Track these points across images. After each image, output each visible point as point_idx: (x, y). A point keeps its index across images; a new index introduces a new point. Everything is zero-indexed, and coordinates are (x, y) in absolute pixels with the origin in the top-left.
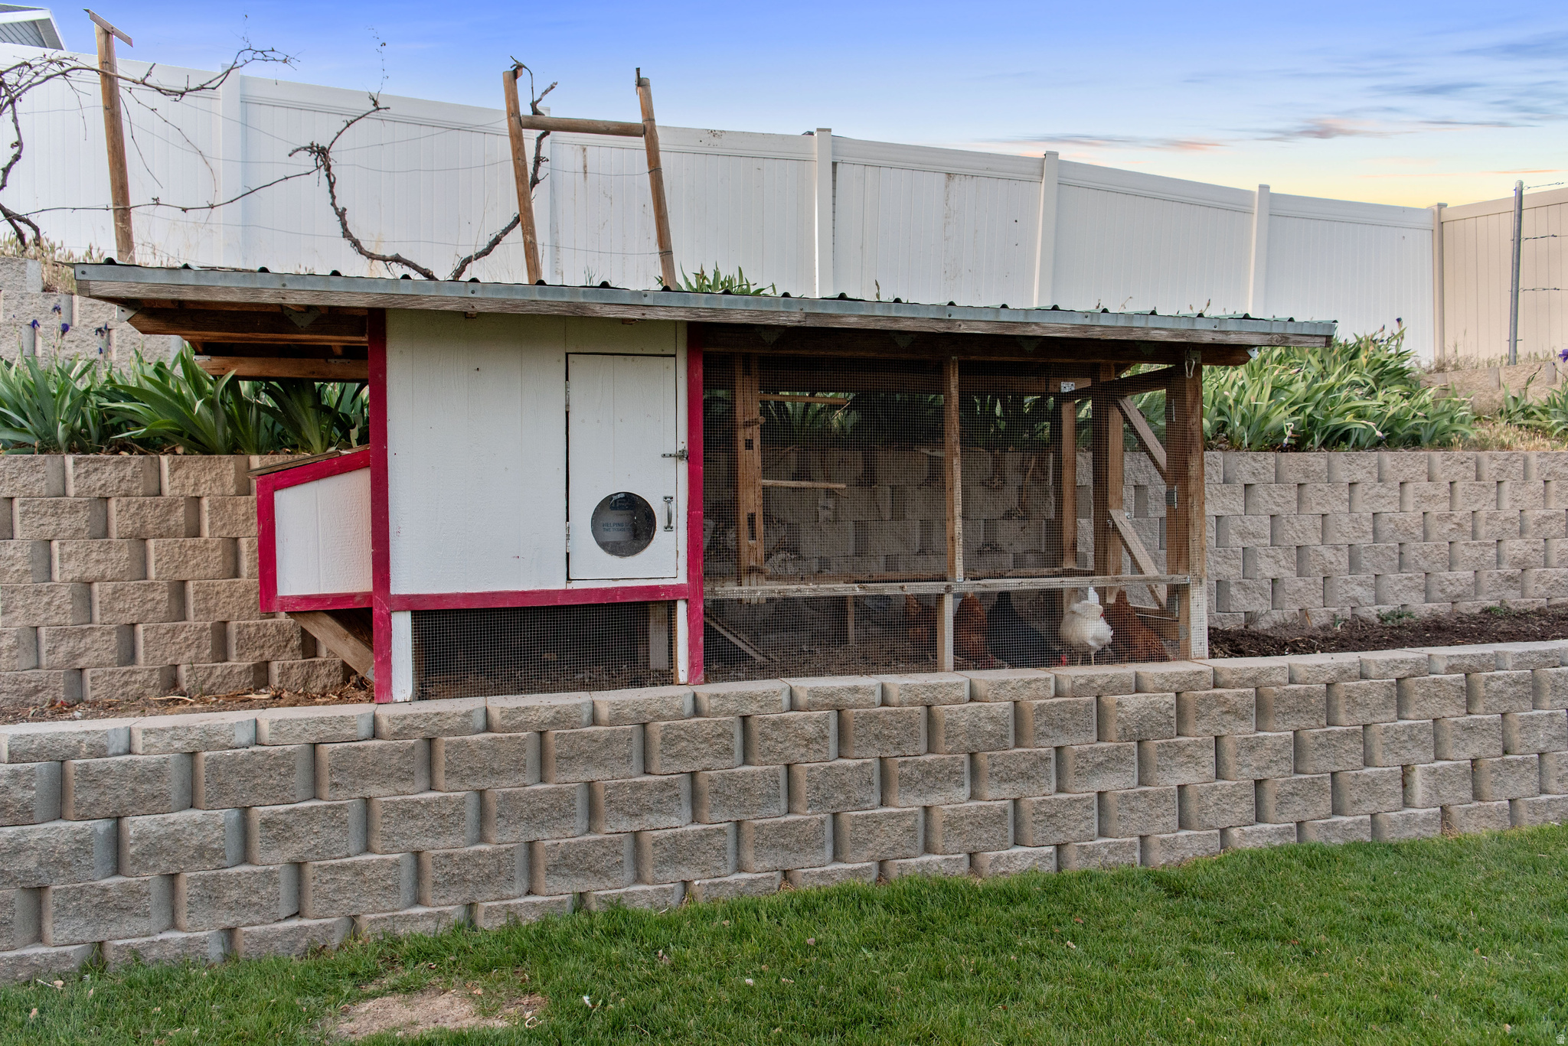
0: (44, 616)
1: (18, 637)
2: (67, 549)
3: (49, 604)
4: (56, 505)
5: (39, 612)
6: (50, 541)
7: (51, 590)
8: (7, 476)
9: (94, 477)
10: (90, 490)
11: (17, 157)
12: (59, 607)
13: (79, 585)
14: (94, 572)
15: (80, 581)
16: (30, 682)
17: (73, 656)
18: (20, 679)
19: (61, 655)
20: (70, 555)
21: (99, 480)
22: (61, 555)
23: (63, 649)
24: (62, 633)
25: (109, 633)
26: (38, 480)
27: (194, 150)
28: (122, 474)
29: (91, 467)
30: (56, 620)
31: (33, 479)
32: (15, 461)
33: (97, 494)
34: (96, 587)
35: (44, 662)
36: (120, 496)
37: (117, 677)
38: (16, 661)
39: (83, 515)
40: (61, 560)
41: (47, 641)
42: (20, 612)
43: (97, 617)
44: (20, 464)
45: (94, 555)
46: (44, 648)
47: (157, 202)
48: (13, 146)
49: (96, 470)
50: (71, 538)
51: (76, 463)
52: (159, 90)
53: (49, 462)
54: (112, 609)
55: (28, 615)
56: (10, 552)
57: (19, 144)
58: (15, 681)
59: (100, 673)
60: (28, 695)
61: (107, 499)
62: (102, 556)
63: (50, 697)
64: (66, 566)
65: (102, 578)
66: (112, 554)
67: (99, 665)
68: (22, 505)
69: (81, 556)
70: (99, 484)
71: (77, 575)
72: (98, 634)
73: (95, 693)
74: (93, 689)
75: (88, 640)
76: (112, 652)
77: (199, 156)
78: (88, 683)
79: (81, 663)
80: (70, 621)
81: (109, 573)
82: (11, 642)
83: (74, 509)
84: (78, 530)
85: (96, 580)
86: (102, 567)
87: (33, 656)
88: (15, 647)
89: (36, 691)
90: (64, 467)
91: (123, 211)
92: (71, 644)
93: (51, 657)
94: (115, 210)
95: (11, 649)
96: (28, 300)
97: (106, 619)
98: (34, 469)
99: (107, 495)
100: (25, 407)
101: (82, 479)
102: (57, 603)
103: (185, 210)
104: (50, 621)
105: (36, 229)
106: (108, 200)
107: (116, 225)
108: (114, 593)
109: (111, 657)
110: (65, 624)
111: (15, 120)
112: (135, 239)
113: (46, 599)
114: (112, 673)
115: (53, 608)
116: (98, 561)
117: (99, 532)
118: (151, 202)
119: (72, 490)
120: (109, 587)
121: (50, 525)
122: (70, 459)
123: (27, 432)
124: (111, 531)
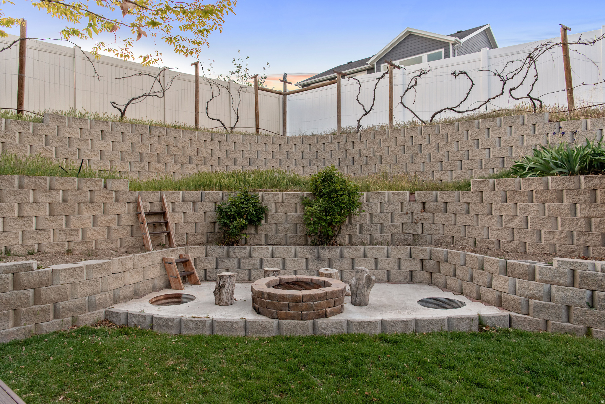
0: (575, 228)
1: (567, 234)
2: (583, 206)
3: (577, 224)
4: (578, 192)
5: (573, 226)
6: (576, 204)
7: (577, 220)
8: (561, 183)
9: (591, 183)
10: (590, 187)
11: (536, 80)
12: (580, 225)
13: (587, 218)
14: (592, 214)
15: (587, 217)
16: (571, 249)
17: (586, 242)
18: (568, 247)
19: (581, 241)
20: (583, 209)
21: (593, 183)
22: (580, 208)
23: (582, 239)
24: (581, 234)
25: (599, 235)
26: (572, 184)
27: (590, 61)
28: (602, 182)
29: (590, 179)
30: (579, 230)
31: (570, 184)
32: (564, 178)
33: (592, 188)
34: (593, 219)
35: (575, 242)
36: (601, 189)
37: (602, 250)
38: (566, 242)
39: (588, 195)
40: (580, 210)
41: (577, 236)
42: (567, 226)
43: (593, 229)
44: (565, 179)
45: (592, 209)
46: (575, 238)
47: (583, 84)
48: (535, 77)
49: (592, 180)
50: (584, 203)
51: (585, 178)
52: (585, 44)
53: (575, 178)
54: (599, 227)
55: (569, 227)
56: (563, 207)
57: (537, 75)
58: (566, 248)
59: (596, 248)
60: (571, 253)
61: (596, 190)
62: (595, 209)
63: (578, 254)
64: (582, 212)
65: (595, 217)
66: (599, 209)
67: (595, 246)
68: (567, 192)
69: (588, 209)
70: (593, 185)
71: (586, 215)
72: (595, 235)
73: (594, 255)
74: (593, 253)
75: (591, 237)
76: (600, 242)
77: (592, 63)
78: (591, 251)
79: (588, 244)
80: (584, 230)
81: (598, 215)
82: (564, 236)
83: (584, 193)
84: (586, 200)
85: (593, 217)
86: (595, 213)
87: (571, 240)
88: (566, 237)
89: (573, 252)
90: (580, 180)
91: (570, 90)
92: (585, 238)
93: (578, 241)
94: (567, 90)
95: (564, 238)
96: (545, 126)
97: (597, 230)
98: (570, 181)
99: (596, 189)
100: (564, 161)
101: (587, 183)
102: (580, 224)
103: (594, 85)
104: (577, 230)
105: (541, 102)
106: (565, 87)
107: (568, 95)
108: (600, 222)
109: (599, 243)
110: (582, 231)
111: (535, 68)
112: (574, 98)
113: (575, 223)
114: (600, 249)
115: (578, 226)
116: (593, 211)
117: (593, 201)
118: (581, 84)
119: (583, 187)
120: (598, 220)
121: (576, 199)
122: (582, 177)
123: (566, 169)
124: (597, 200)
